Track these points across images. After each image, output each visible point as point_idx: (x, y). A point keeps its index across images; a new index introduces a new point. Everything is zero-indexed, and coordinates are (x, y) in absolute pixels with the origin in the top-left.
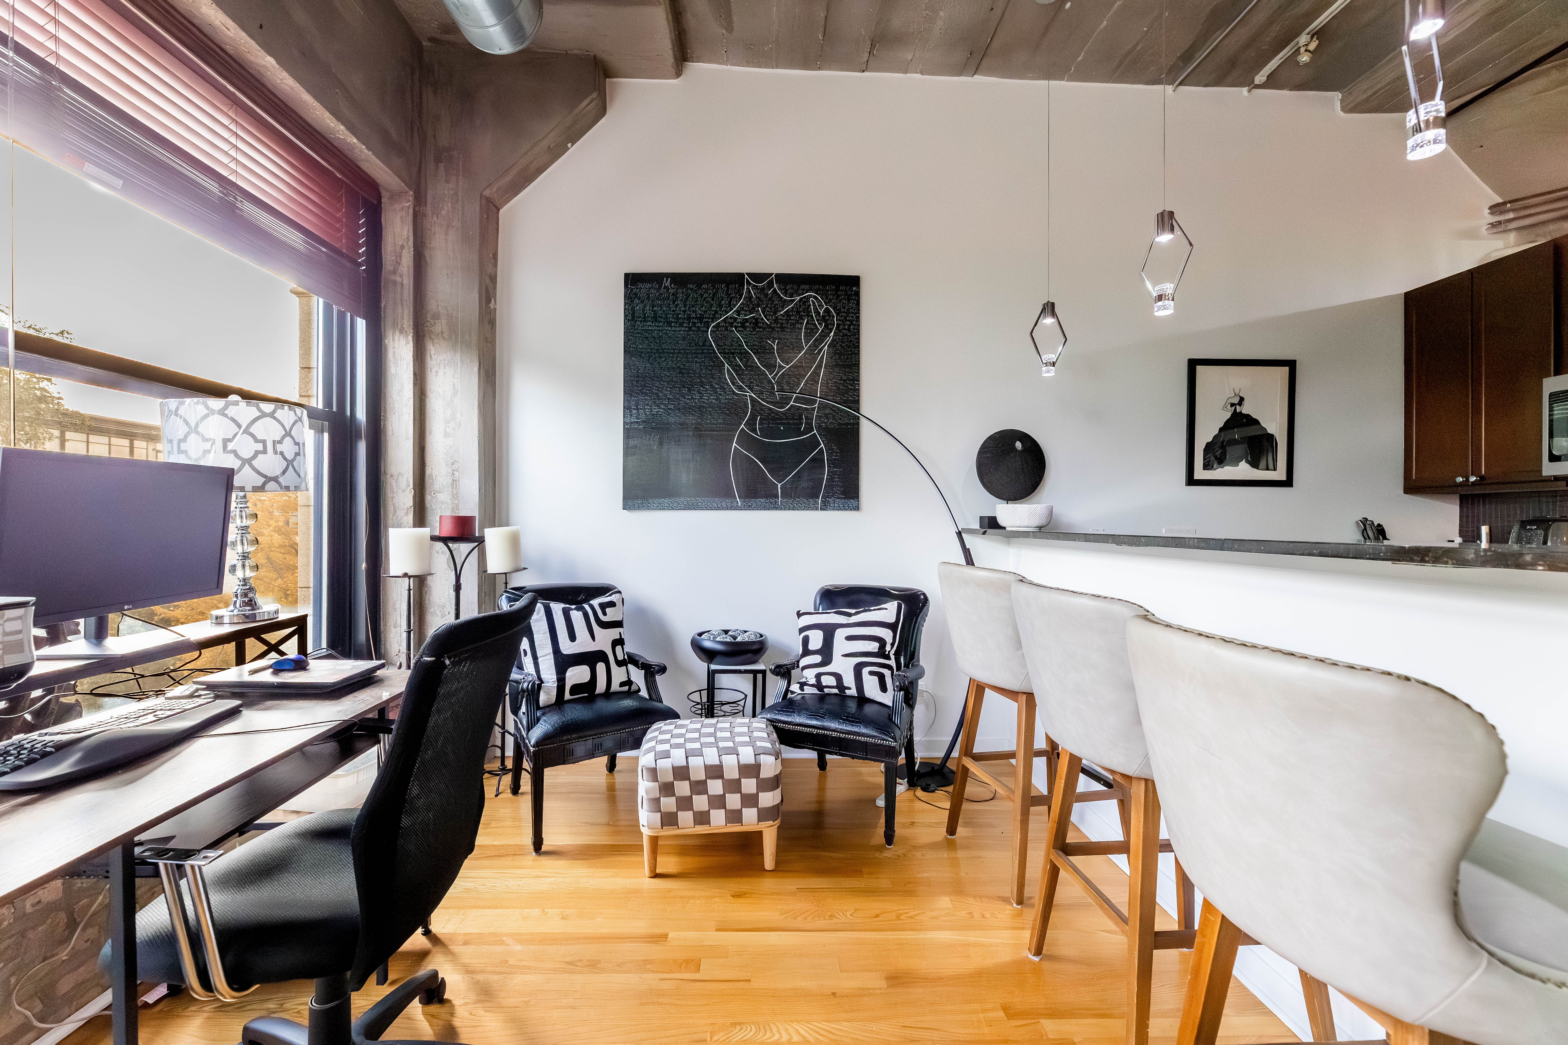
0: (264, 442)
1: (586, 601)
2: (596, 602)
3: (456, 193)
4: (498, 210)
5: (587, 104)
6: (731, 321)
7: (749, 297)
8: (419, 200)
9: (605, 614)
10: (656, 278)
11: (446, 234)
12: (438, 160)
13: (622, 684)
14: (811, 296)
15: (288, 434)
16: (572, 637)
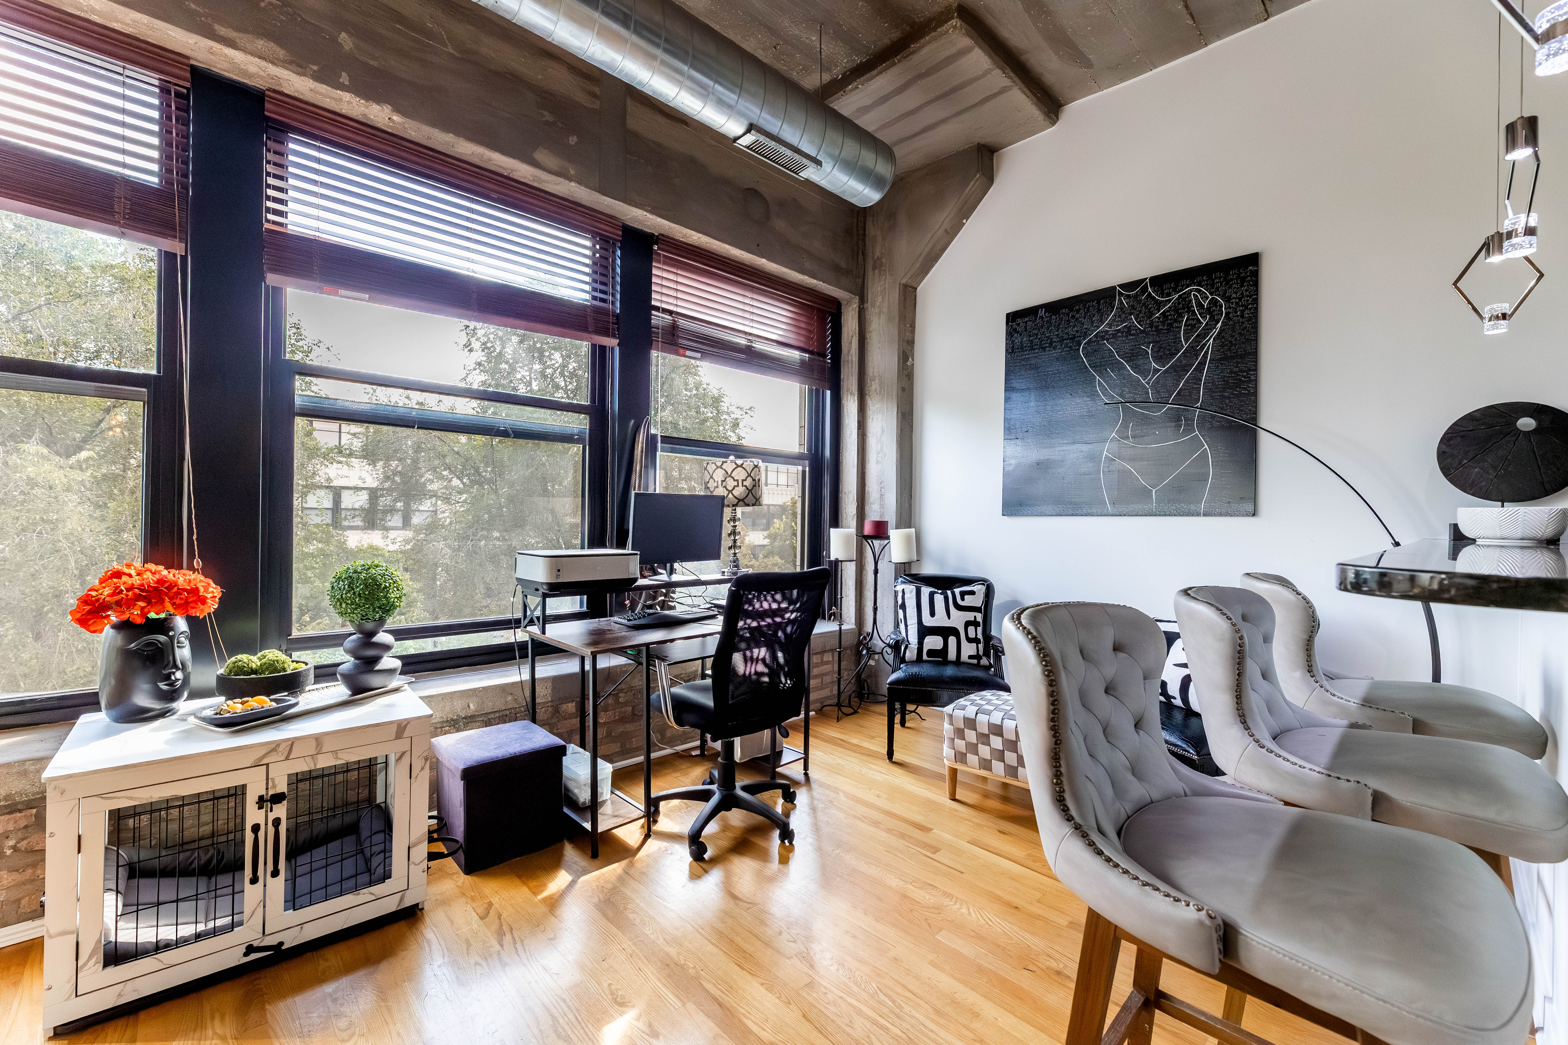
0: (737, 481)
1: (951, 588)
2: (957, 591)
3: (885, 288)
4: (916, 289)
5: (973, 186)
6: (1102, 336)
7: (1121, 308)
8: (862, 300)
9: (963, 599)
10: (1030, 312)
11: (879, 318)
12: (874, 269)
13: (970, 657)
14: (1191, 291)
15: (749, 475)
16: (932, 614)
